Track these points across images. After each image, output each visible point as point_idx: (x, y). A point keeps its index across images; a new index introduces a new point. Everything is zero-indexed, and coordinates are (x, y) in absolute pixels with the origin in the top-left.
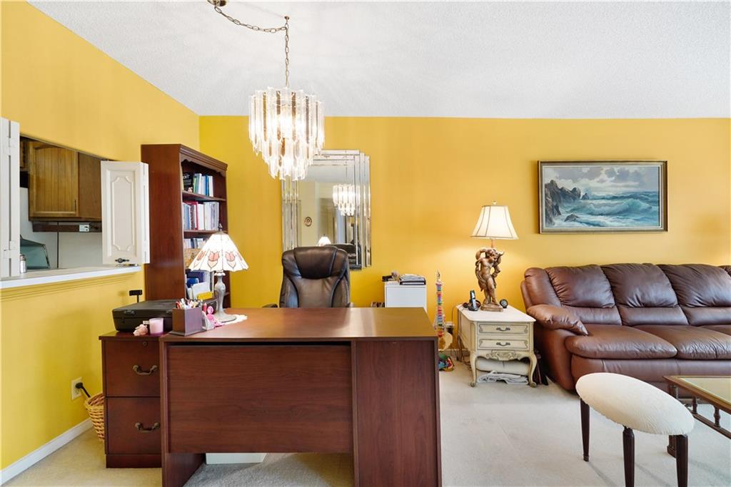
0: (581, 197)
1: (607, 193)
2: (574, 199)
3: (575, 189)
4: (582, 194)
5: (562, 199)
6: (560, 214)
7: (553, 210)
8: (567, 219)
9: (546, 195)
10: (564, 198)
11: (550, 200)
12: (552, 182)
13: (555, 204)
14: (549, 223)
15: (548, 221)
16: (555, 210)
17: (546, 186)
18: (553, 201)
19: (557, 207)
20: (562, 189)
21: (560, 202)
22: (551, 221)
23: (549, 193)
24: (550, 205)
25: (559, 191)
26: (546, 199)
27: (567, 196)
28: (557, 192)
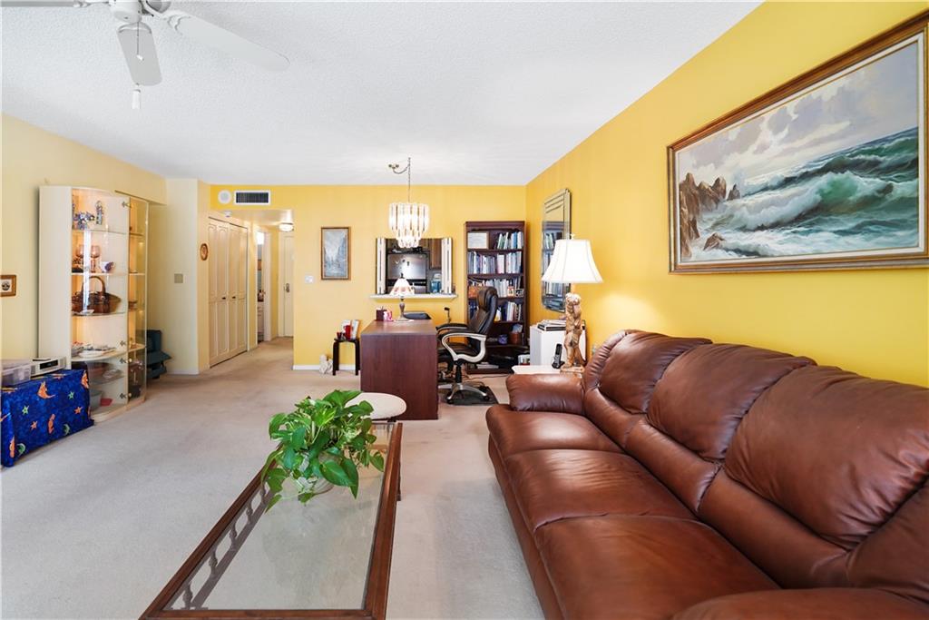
0: (727, 197)
1: (772, 174)
2: (717, 201)
3: (718, 181)
4: (729, 188)
5: (700, 205)
6: (697, 235)
8: (709, 243)
9: (681, 202)
10: (703, 203)
11: (686, 210)
12: (688, 176)
13: (691, 217)
14: (685, 254)
15: (684, 249)
16: (690, 230)
17: (680, 186)
18: (689, 211)
19: (693, 223)
20: (699, 188)
21: (698, 212)
22: (687, 249)
23: (684, 198)
24: (685, 222)
25: (697, 192)
26: (681, 211)
27: (708, 199)
28: (694, 195)
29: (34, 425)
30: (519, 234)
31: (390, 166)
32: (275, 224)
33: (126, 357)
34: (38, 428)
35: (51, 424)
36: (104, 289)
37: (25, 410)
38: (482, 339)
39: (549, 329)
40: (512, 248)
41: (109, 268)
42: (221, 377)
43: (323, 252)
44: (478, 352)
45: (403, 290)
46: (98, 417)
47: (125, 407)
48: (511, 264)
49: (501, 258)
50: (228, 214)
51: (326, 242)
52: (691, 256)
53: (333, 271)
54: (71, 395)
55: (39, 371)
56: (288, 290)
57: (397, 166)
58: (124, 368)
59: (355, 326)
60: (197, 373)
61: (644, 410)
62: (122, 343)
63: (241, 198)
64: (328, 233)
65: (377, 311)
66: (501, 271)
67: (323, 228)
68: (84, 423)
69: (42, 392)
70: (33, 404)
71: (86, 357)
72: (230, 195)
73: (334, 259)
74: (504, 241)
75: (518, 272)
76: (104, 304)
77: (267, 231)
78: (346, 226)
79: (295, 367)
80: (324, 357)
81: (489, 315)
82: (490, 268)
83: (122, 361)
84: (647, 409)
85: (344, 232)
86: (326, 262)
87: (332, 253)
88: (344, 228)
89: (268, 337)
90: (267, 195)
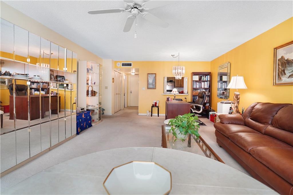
5: (287, 65)
6: (285, 74)
7: (282, 72)
8: (290, 76)
9: (278, 65)
10: (288, 65)
11: (281, 67)
12: (282, 57)
13: (283, 69)
14: (279, 80)
15: (279, 79)
16: (283, 72)
17: (278, 60)
18: (282, 67)
19: (284, 71)
20: (287, 60)
21: (286, 67)
22: (280, 79)
23: (280, 64)
24: (280, 70)
25: (286, 61)
26: (278, 67)
27: (290, 63)
28: (285, 62)
29: (82, 125)
30: (209, 76)
31: (172, 55)
32: (129, 73)
33: (98, 108)
34: (82, 126)
35: (85, 125)
36: (92, 89)
37: (80, 120)
38: (201, 106)
39: (225, 103)
40: (206, 80)
41: (94, 83)
42: (116, 116)
43: (148, 81)
44: (200, 110)
45: (176, 92)
46: (93, 124)
47: (98, 123)
48: (206, 85)
49: (203, 83)
50: (119, 69)
51: (149, 78)
52: (282, 80)
53: (151, 86)
54: (88, 117)
55: (81, 111)
56: (131, 93)
57: (174, 55)
58: (98, 111)
59: (158, 102)
60: (111, 115)
61: (270, 123)
62: (97, 105)
63: (123, 65)
64: (149, 75)
65: (167, 98)
66: (203, 87)
67: (148, 74)
68: (90, 126)
69: (83, 116)
70: (81, 119)
71: (90, 108)
72: (120, 64)
73: (151, 83)
74: (204, 78)
75: (208, 87)
76: (94, 93)
77: (126, 75)
78: (155, 73)
79: (139, 114)
80: (148, 111)
81: (203, 100)
82: (199, 86)
83: (97, 109)
84: (271, 123)
85: (154, 75)
86: (149, 84)
87: (151, 81)
88: (154, 74)
89: (126, 106)
90: (131, 64)
